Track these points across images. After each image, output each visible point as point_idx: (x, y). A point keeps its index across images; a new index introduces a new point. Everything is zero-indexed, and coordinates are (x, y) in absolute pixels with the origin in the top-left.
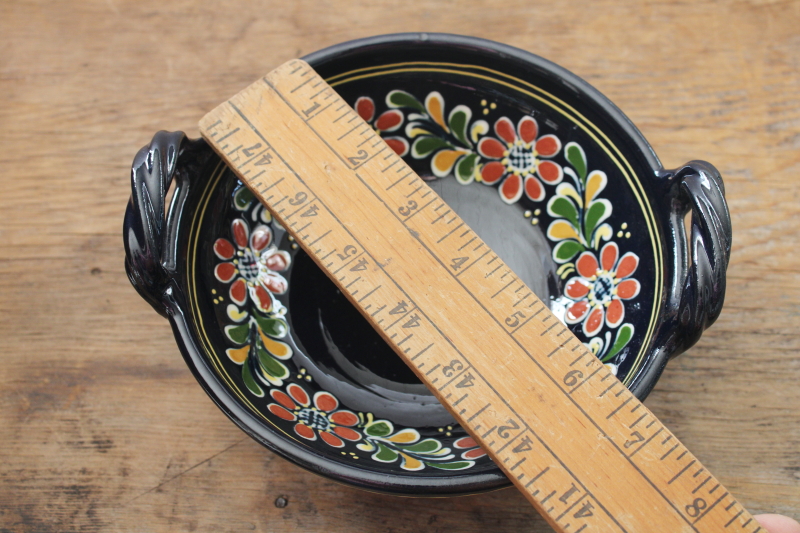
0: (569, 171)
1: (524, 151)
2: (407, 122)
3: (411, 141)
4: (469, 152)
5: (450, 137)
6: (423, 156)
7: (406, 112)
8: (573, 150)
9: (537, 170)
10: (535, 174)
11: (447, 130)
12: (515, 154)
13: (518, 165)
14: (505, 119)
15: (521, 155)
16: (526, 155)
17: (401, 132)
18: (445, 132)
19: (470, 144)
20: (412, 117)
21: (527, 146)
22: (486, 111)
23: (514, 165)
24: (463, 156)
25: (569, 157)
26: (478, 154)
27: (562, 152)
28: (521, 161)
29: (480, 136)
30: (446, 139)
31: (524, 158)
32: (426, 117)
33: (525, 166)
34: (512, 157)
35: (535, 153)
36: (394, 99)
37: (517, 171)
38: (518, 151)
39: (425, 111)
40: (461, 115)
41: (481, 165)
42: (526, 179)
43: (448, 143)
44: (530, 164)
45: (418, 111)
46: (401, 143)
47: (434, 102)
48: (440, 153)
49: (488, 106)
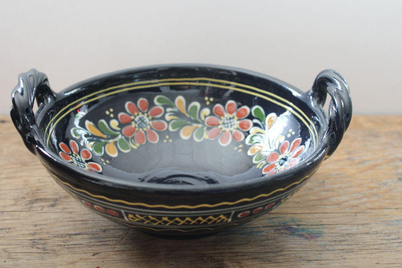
0: (256, 121)
1: (230, 119)
2: (166, 112)
3: (168, 122)
4: (200, 126)
5: (189, 119)
6: (176, 130)
7: (165, 107)
8: (257, 110)
9: (238, 126)
10: (238, 129)
11: (188, 116)
12: (226, 122)
13: (228, 127)
14: (218, 105)
15: (229, 121)
16: (232, 120)
17: (163, 118)
18: (186, 117)
19: (200, 121)
20: (169, 110)
21: (231, 116)
22: (208, 103)
23: (225, 127)
24: (197, 128)
25: (255, 114)
26: (205, 126)
27: (251, 113)
28: (229, 125)
29: (205, 117)
30: (188, 120)
31: (231, 123)
32: (176, 110)
33: (231, 126)
34: (224, 124)
35: (236, 118)
36: (159, 100)
37: (227, 130)
38: (227, 119)
39: (175, 107)
40: (195, 107)
41: (207, 131)
42: (233, 133)
43: (189, 122)
44: (234, 124)
45: (171, 107)
46: (163, 124)
47: (180, 101)
48: (184, 128)
49: (209, 100)
